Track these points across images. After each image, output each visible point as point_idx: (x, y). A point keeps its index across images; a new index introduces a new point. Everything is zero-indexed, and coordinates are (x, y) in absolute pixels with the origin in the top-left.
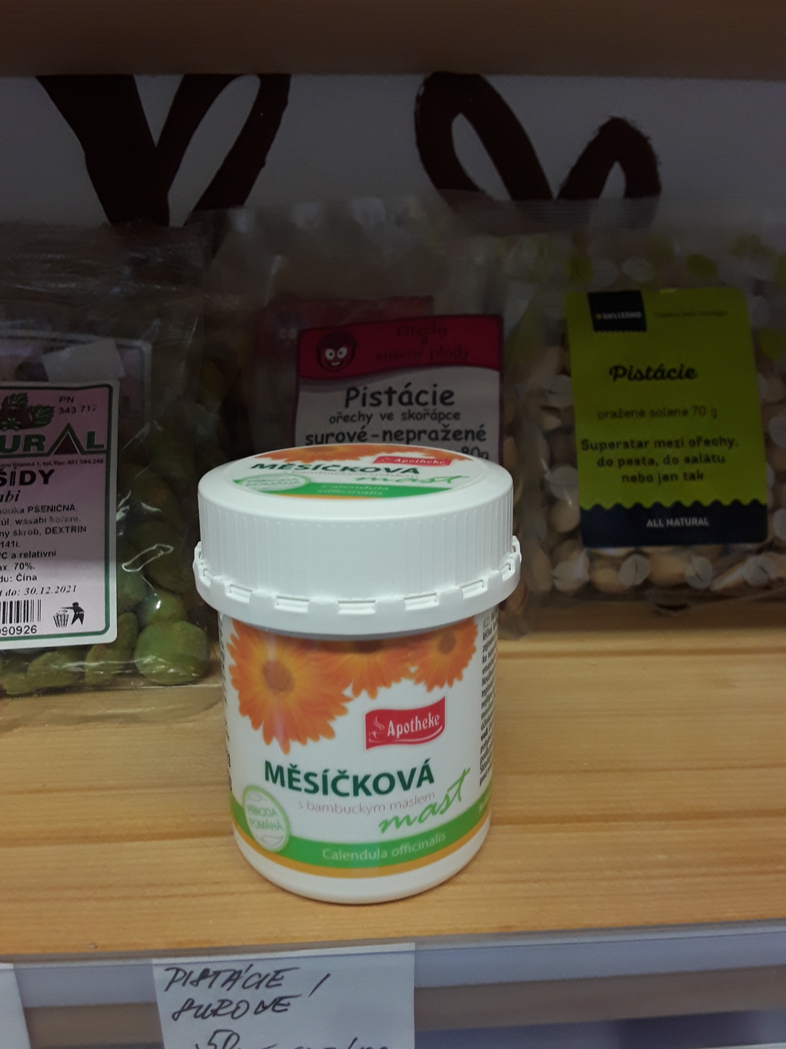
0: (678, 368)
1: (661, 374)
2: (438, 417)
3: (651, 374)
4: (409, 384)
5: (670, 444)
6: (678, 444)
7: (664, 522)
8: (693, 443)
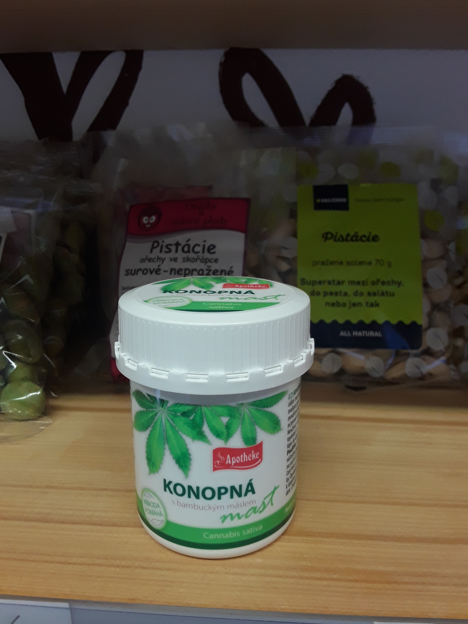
0: (367, 235)
1: (356, 238)
2: (205, 261)
3: (349, 238)
4: (189, 240)
5: (358, 283)
6: (364, 283)
7: (351, 333)
8: (373, 283)
